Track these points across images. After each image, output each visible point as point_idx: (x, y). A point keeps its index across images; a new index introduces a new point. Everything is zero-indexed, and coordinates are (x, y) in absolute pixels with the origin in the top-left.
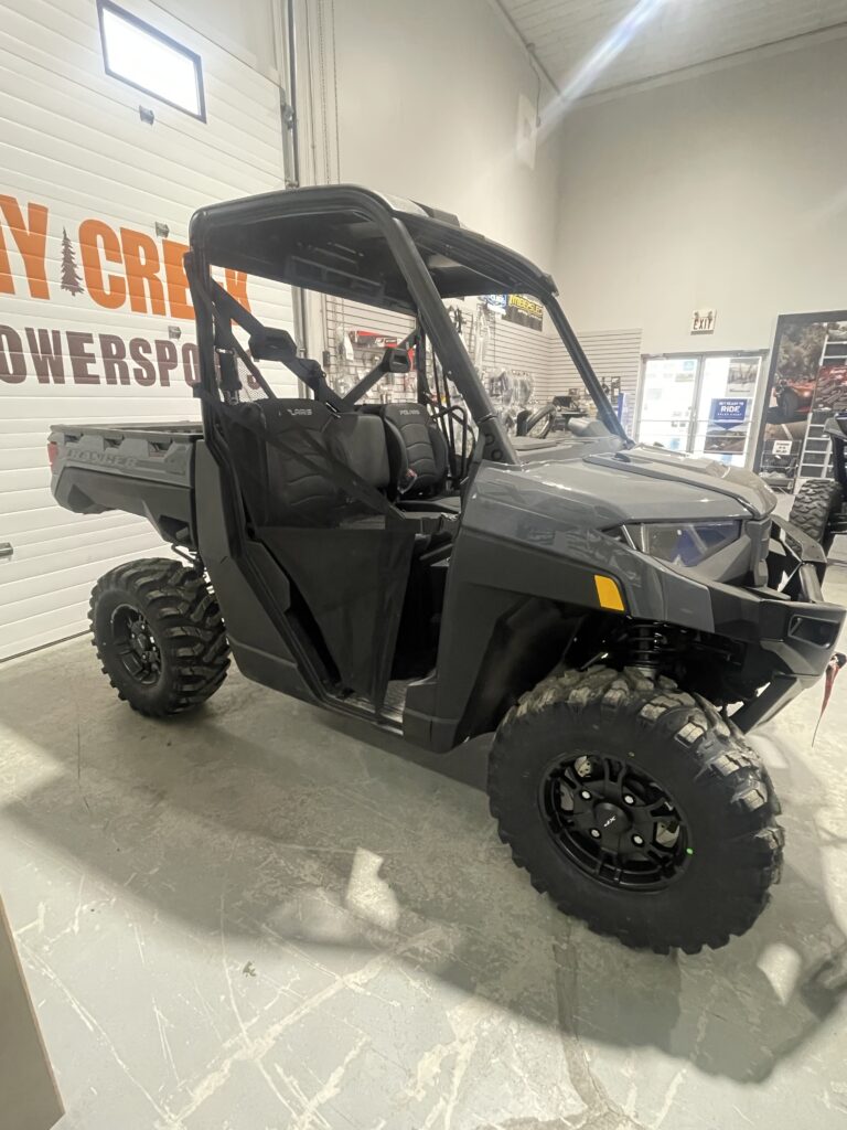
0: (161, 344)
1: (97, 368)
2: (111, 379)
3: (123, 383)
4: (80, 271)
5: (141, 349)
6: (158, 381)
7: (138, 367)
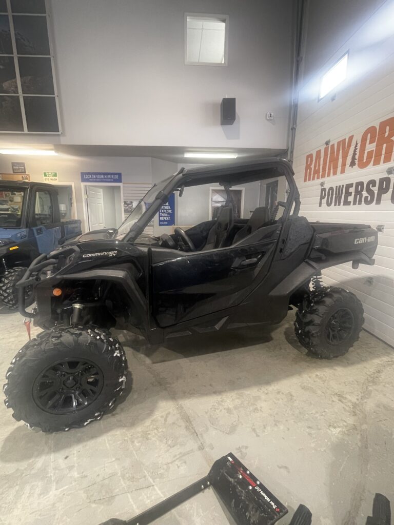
0: (382, 180)
1: (351, 199)
2: (355, 204)
3: (359, 204)
4: (357, 157)
5: (371, 185)
6: (375, 202)
7: (367, 195)
